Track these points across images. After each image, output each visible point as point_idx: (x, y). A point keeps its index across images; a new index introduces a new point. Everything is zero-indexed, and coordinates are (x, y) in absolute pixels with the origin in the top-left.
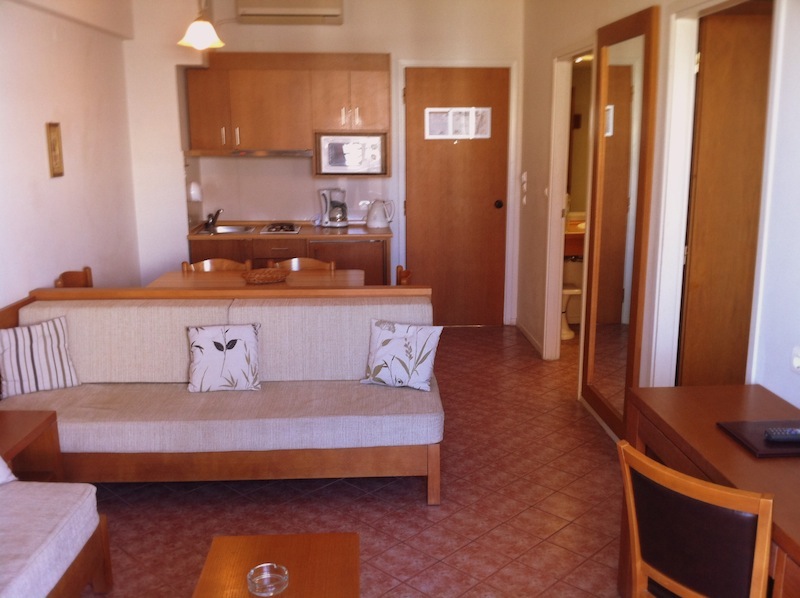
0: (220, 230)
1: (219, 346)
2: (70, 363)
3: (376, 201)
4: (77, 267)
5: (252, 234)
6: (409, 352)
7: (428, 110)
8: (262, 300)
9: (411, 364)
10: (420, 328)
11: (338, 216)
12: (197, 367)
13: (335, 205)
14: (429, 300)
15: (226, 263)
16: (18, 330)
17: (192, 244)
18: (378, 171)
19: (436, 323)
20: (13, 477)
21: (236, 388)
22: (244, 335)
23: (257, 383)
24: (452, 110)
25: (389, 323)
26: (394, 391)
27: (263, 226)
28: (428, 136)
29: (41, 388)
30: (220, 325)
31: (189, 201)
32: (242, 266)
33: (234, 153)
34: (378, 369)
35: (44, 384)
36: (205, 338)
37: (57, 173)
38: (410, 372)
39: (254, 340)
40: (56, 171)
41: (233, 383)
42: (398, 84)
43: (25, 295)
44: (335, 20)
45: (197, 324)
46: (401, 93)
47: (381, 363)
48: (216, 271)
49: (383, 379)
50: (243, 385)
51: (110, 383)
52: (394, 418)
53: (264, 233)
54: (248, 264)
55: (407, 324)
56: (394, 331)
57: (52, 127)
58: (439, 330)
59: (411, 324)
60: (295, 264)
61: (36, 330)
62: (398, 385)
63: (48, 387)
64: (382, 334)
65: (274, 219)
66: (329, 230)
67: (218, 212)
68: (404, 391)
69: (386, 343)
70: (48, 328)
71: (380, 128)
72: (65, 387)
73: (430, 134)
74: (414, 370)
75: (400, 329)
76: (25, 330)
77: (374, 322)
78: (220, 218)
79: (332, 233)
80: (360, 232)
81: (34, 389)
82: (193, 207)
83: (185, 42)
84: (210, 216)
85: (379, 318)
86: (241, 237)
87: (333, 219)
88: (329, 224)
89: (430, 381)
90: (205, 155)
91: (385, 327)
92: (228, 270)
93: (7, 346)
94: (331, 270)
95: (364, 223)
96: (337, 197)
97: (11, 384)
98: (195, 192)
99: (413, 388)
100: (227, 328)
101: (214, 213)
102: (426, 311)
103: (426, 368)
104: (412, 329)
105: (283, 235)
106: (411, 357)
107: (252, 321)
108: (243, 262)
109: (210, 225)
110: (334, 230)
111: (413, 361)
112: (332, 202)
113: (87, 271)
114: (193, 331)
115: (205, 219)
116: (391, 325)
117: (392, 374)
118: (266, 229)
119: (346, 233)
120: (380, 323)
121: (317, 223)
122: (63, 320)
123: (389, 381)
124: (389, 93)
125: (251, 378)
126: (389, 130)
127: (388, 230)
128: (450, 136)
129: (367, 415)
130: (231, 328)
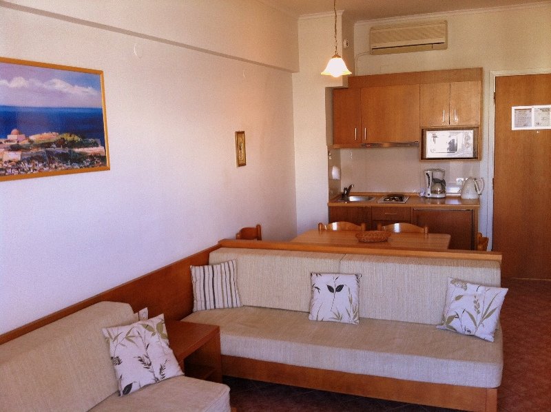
0: (352, 199)
1: (330, 289)
2: (237, 292)
3: (470, 178)
4: (253, 225)
5: (372, 203)
6: (477, 307)
7: (513, 108)
8: (364, 256)
9: (478, 318)
10: (487, 288)
11: (439, 189)
12: (316, 302)
13: (435, 181)
14: (498, 264)
15: (349, 225)
16: (206, 267)
17: (331, 209)
18: (471, 156)
19: (503, 286)
20: (181, 373)
21: (342, 321)
22: (349, 282)
23: (356, 319)
24: (534, 108)
25: (463, 281)
26: (463, 338)
27: (381, 196)
28: (514, 128)
29: (217, 307)
30: (333, 273)
31: (330, 179)
32: (359, 228)
33: (362, 146)
34: (451, 318)
35: (219, 305)
36: (322, 282)
37: (241, 164)
38: (478, 323)
39: (356, 286)
40: (241, 162)
41: (339, 317)
42: (490, 89)
43: (215, 243)
44: (441, 46)
45: (317, 271)
46: (492, 96)
47: (454, 314)
48: (341, 230)
49: (455, 327)
50: (346, 319)
51: (260, 307)
52: (459, 363)
53: (380, 202)
54: (363, 226)
55: (477, 284)
56: (466, 289)
57: (240, 134)
58: (504, 291)
59: (481, 284)
60: (397, 227)
61: (217, 268)
62: (467, 333)
63: (222, 307)
64: (456, 290)
65: (391, 191)
66: (431, 200)
67: (350, 187)
68: (472, 340)
69: (458, 298)
70: (224, 267)
71: (473, 123)
72: (233, 307)
73: (516, 126)
74: (481, 322)
75: (472, 288)
76: (210, 267)
77: (451, 279)
78: (352, 191)
79: (432, 203)
80: (456, 202)
81: (213, 307)
82: (333, 184)
83: (326, 72)
84: (345, 189)
85: (455, 277)
86: (364, 205)
87: (434, 192)
88: (431, 195)
89: (495, 334)
90: (344, 148)
91: (459, 285)
92: (349, 230)
93: (198, 278)
94: (424, 233)
95: (459, 195)
96: (438, 176)
97: (199, 303)
98: (335, 173)
99: (479, 338)
100: (337, 275)
101: (348, 188)
102: (495, 274)
103: (492, 323)
104: (481, 288)
105: (394, 204)
106: (478, 312)
107: (355, 272)
108: (360, 225)
109: (344, 196)
110: (435, 200)
111: (480, 316)
112: (433, 179)
113: (259, 227)
114: (314, 275)
115: (342, 191)
116: (463, 283)
117: (463, 324)
118: (383, 199)
119: (443, 203)
120: (455, 281)
121: (422, 194)
122: (234, 262)
123: (460, 329)
124: (482, 97)
125: (352, 315)
126: (481, 125)
127: (478, 201)
128: (533, 127)
129: (436, 357)
130: (341, 277)
